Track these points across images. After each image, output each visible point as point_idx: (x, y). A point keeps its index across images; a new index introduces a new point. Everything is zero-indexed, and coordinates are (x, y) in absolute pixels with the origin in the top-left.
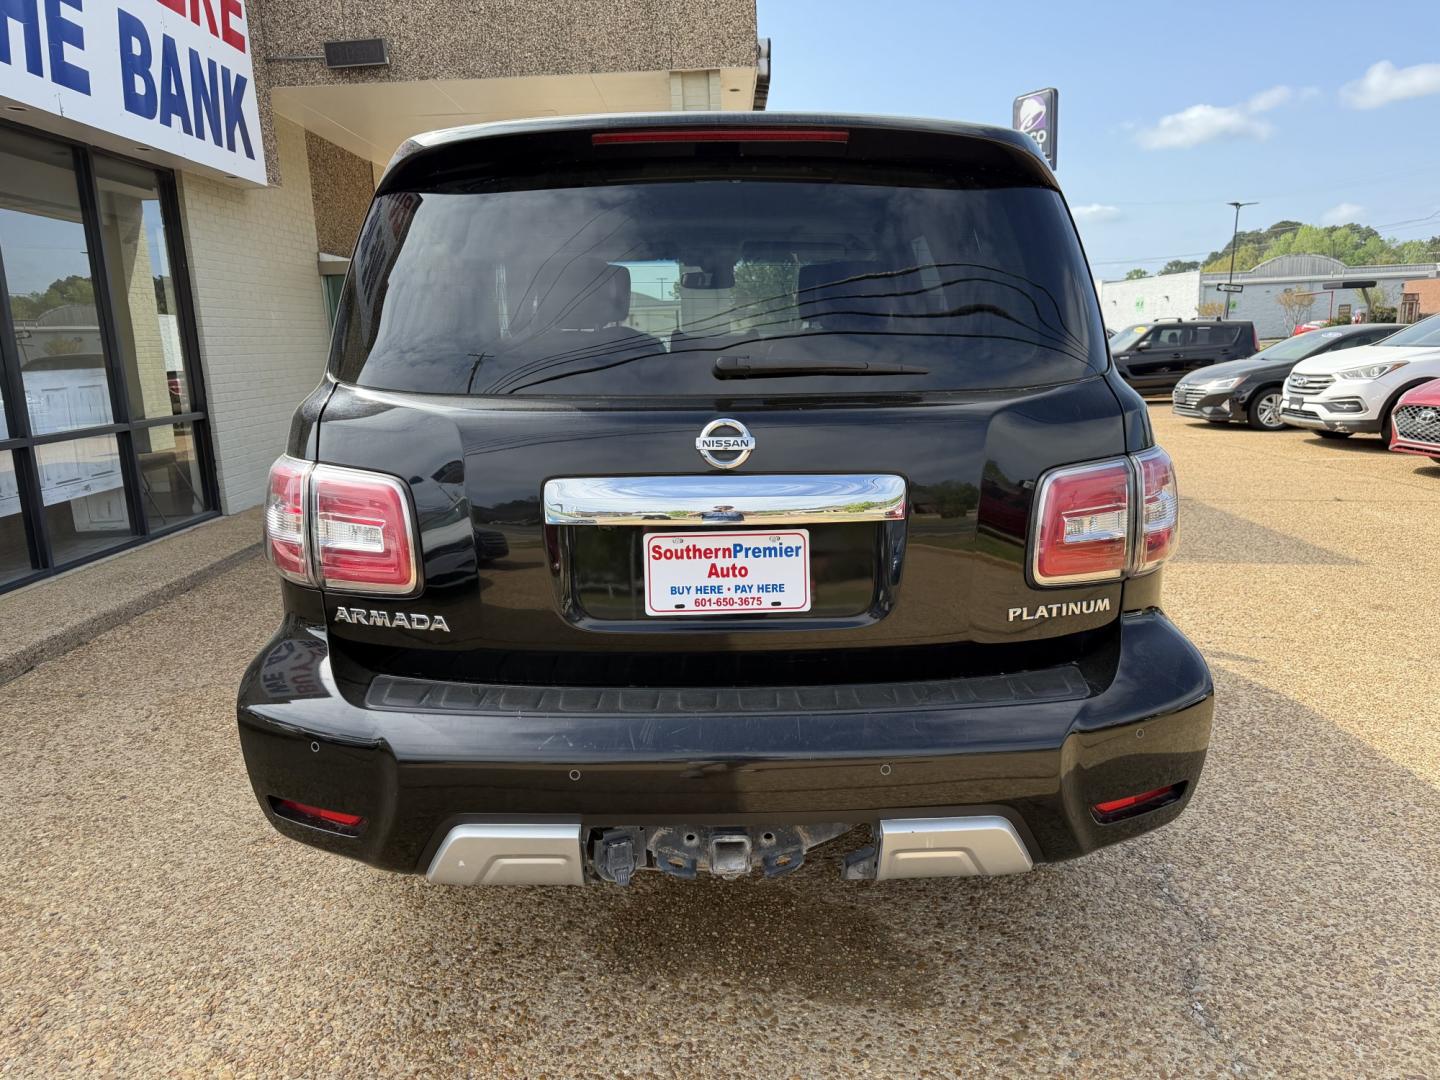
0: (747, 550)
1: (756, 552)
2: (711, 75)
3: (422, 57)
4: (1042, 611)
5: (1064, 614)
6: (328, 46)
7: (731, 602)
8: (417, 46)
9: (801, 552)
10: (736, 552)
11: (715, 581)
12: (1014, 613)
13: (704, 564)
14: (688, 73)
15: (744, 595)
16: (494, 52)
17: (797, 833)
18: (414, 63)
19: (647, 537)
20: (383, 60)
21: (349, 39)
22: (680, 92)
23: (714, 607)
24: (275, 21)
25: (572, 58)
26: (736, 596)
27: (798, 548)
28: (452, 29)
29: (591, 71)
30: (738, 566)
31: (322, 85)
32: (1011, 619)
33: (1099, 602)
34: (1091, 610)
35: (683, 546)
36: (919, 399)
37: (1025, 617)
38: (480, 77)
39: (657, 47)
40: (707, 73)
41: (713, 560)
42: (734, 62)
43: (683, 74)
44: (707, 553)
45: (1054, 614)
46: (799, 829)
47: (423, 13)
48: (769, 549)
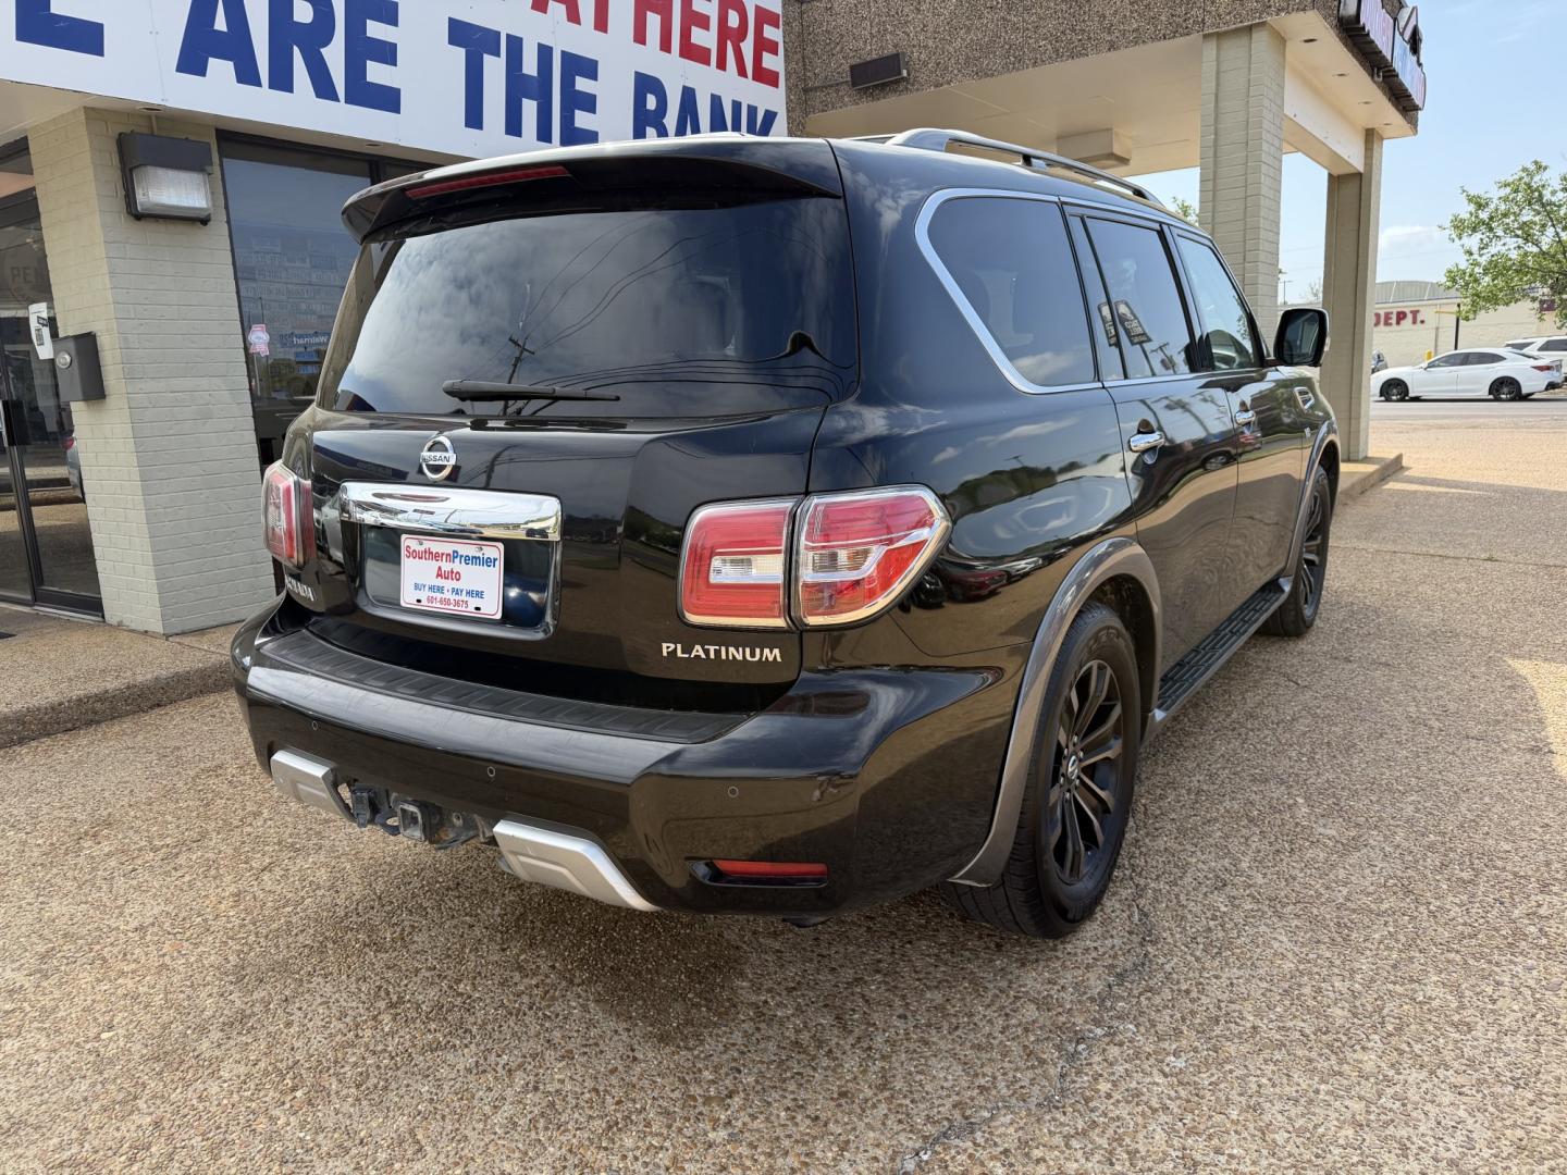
0: (461, 556)
1: (468, 560)
2: (1254, 30)
3: (938, 64)
4: (698, 651)
5: (724, 657)
6: (853, 68)
7: (448, 602)
8: (934, 54)
9: (497, 562)
10: (454, 557)
11: (440, 582)
12: (668, 647)
13: (433, 565)
14: (1226, 33)
15: (457, 598)
16: (1007, 47)
17: (474, 820)
18: (931, 72)
19: (404, 537)
20: (900, 73)
21: (875, 57)
22: (1214, 57)
23: (438, 605)
24: (815, 52)
25: (1089, 38)
26: (453, 597)
27: (495, 560)
28: (969, 30)
29: (1109, 49)
30: (455, 571)
31: (849, 108)
32: (665, 654)
33: (767, 651)
34: (757, 659)
35: (422, 548)
36: (624, 426)
37: (679, 654)
38: (993, 75)
39: (1187, 9)
40: (1250, 28)
41: (439, 563)
42: (1283, 9)
43: (1219, 35)
44: (437, 556)
45: (712, 656)
46: (475, 816)
47: (942, 18)
48: (475, 558)
